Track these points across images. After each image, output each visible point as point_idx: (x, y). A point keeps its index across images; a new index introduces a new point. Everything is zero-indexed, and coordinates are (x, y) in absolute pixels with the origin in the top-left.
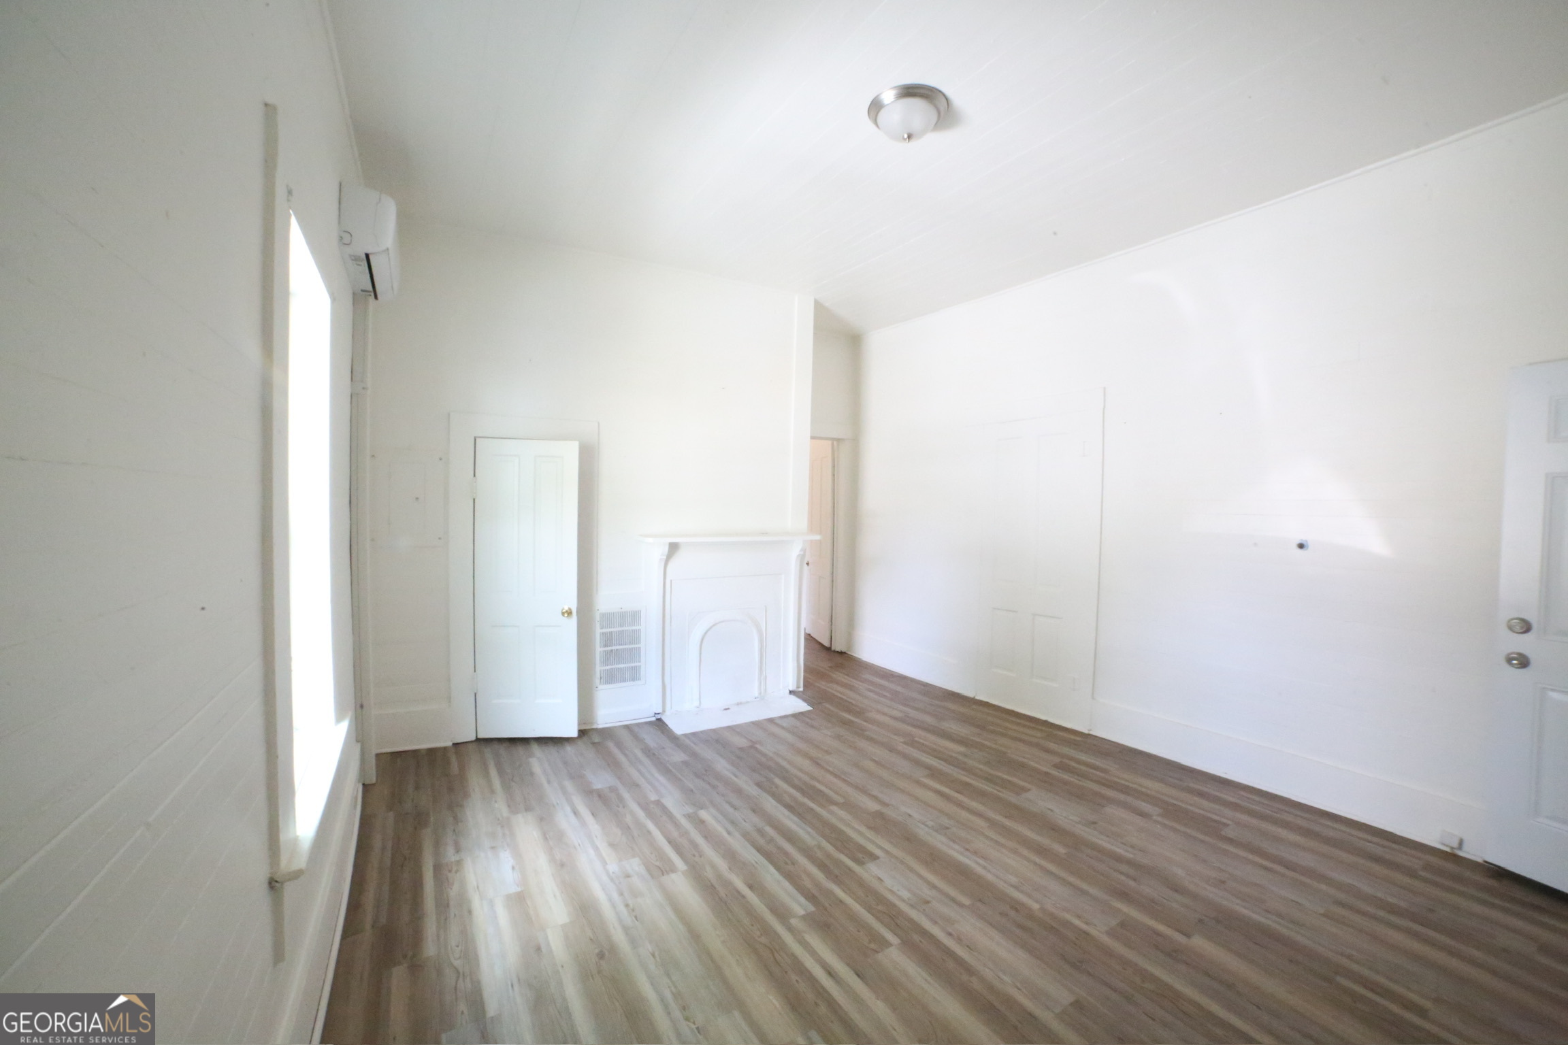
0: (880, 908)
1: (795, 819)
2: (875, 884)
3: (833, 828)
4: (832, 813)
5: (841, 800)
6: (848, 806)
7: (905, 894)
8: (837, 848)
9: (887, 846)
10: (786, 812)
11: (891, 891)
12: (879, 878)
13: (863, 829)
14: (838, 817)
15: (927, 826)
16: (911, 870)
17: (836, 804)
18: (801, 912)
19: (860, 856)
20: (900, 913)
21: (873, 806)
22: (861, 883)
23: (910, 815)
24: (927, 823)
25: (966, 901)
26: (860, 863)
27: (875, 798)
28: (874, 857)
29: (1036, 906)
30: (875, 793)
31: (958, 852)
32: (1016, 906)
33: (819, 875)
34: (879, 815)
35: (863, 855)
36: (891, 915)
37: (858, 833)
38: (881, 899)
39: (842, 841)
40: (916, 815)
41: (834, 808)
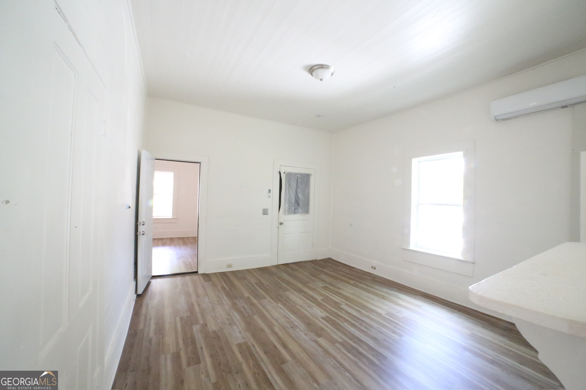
0: (322, 306)
1: (356, 335)
2: (323, 311)
3: (338, 329)
4: (342, 338)
5: (337, 345)
6: (333, 341)
7: (314, 309)
8: (335, 321)
9: (317, 321)
10: (362, 338)
11: (318, 309)
12: (321, 312)
13: (326, 329)
14: (337, 336)
15: (300, 329)
16: (311, 314)
17: (340, 343)
18: (343, 306)
19: (327, 319)
20: (317, 305)
21: (321, 341)
22: (327, 311)
23: (305, 334)
24: (299, 330)
25: (298, 306)
26: (327, 317)
27: (320, 346)
28: (323, 318)
29: (279, 305)
30: (320, 349)
31: (292, 318)
32: (285, 305)
33: (340, 314)
34: (319, 335)
35: (326, 319)
36: (319, 305)
37: (329, 328)
38: (322, 308)
39: (334, 324)
40: (302, 334)
41: (340, 340)
